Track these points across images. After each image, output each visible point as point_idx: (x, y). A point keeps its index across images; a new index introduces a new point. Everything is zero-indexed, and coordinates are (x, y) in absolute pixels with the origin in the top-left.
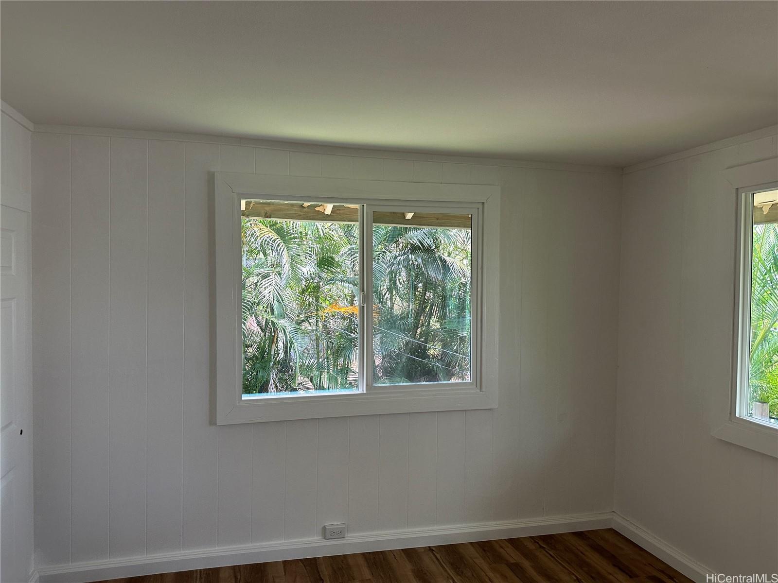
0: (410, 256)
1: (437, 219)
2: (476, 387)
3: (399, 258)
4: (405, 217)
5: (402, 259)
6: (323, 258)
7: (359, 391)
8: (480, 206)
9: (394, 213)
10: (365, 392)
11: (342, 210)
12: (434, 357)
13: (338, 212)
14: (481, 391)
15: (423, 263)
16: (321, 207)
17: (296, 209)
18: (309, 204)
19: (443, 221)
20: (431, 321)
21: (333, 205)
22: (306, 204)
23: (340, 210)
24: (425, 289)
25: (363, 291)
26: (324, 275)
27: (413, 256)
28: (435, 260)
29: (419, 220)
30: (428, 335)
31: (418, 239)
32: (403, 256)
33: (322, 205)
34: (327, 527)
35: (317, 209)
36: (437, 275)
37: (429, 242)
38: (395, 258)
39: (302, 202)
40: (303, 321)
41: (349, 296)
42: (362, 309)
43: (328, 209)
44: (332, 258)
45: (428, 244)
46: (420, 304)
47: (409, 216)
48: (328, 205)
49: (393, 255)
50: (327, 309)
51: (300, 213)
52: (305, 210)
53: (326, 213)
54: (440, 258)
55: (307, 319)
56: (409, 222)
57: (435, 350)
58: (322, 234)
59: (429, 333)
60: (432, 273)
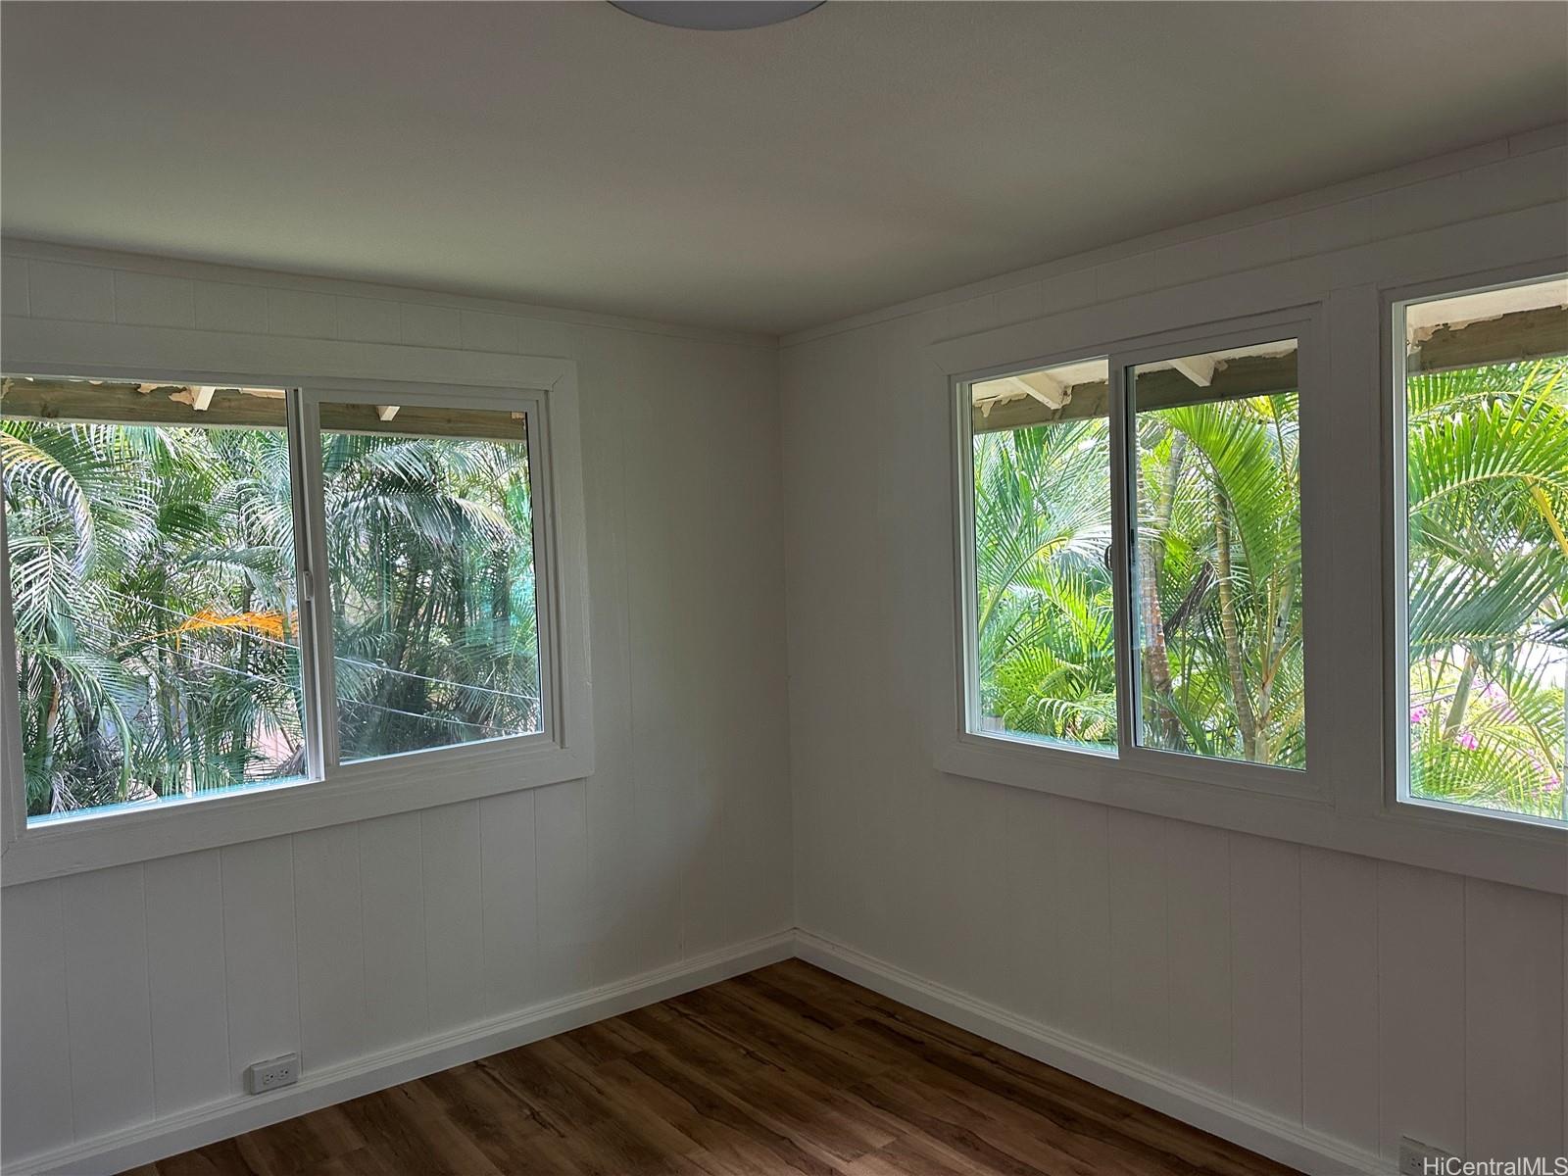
0: (381, 499)
1: (449, 421)
2: (554, 740)
3: (355, 504)
4: (379, 417)
5: (362, 505)
6: (170, 509)
7: (311, 780)
8: (541, 397)
9: (353, 406)
10: (323, 779)
11: (237, 400)
12: (441, 707)
13: (227, 404)
14: (562, 748)
15: (410, 512)
16: (184, 393)
17: (121, 396)
18: (154, 386)
19: (463, 425)
20: (431, 634)
21: (215, 388)
22: (147, 386)
23: (229, 400)
24: (416, 569)
25: (307, 569)
26: (171, 547)
27: (387, 500)
28: (435, 505)
29: (410, 424)
30: (424, 663)
31: (396, 463)
32: (363, 502)
33: (184, 389)
34: (256, 1069)
35: (175, 397)
36: (443, 537)
37: (422, 471)
38: (345, 504)
39: (138, 382)
40: (127, 655)
41: (235, 593)
42: (305, 608)
43: (203, 397)
44: (196, 509)
45: (420, 474)
46: (405, 599)
47: (389, 413)
48: (204, 388)
49: (340, 498)
50: (189, 623)
51: (132, 407)
52: (144, 399)
53: (197, 407)
54: (448, 502)
55: (138, 648)
56: (387, 427)
57: (441, 690)
58: (173, 455)
59: (429, 657)
60: (430, 532)
